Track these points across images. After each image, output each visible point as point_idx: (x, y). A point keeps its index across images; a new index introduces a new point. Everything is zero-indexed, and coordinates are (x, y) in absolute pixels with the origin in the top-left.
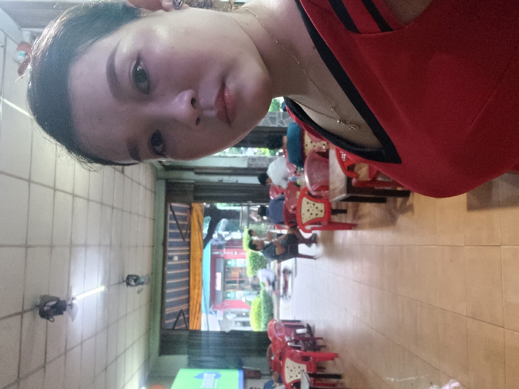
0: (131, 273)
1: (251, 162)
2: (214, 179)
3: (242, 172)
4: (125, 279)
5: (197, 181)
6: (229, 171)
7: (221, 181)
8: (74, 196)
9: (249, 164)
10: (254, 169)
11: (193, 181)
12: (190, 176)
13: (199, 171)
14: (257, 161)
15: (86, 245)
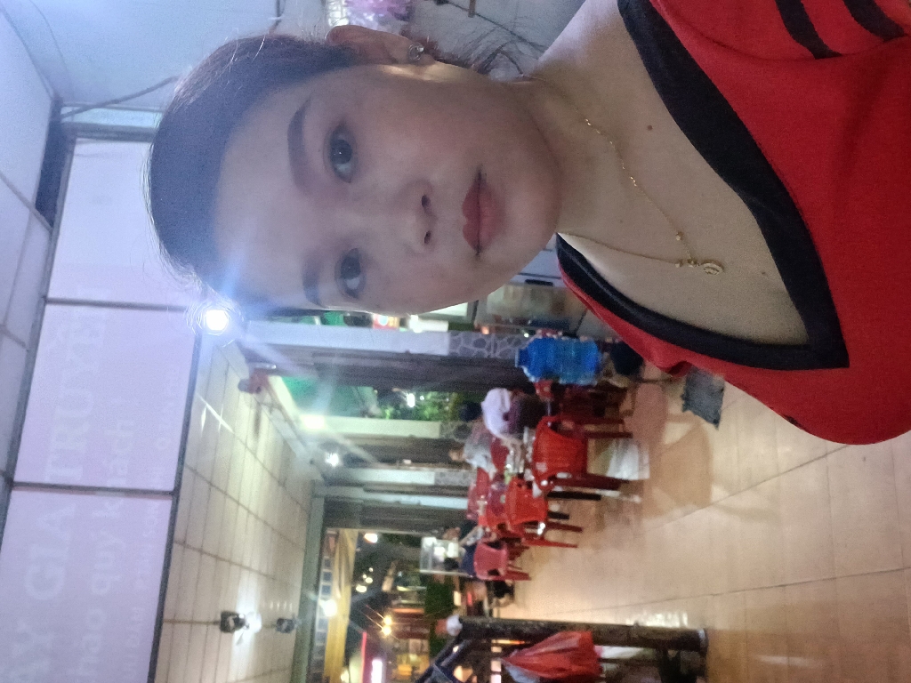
0: (281, 616)
1: (439, 478)
2: (390, 498)
3: (427, 490)
4: (275, 623)
5: (365, 501)
6: (409, 489)
7: (398, 502)
8: (249, 512)
9: (437, 480)
10: (443, 487)
11: (360, 502)
12: (359, 495)
13: (370, 488)
14: (447, 477)
15: (249, 569)
